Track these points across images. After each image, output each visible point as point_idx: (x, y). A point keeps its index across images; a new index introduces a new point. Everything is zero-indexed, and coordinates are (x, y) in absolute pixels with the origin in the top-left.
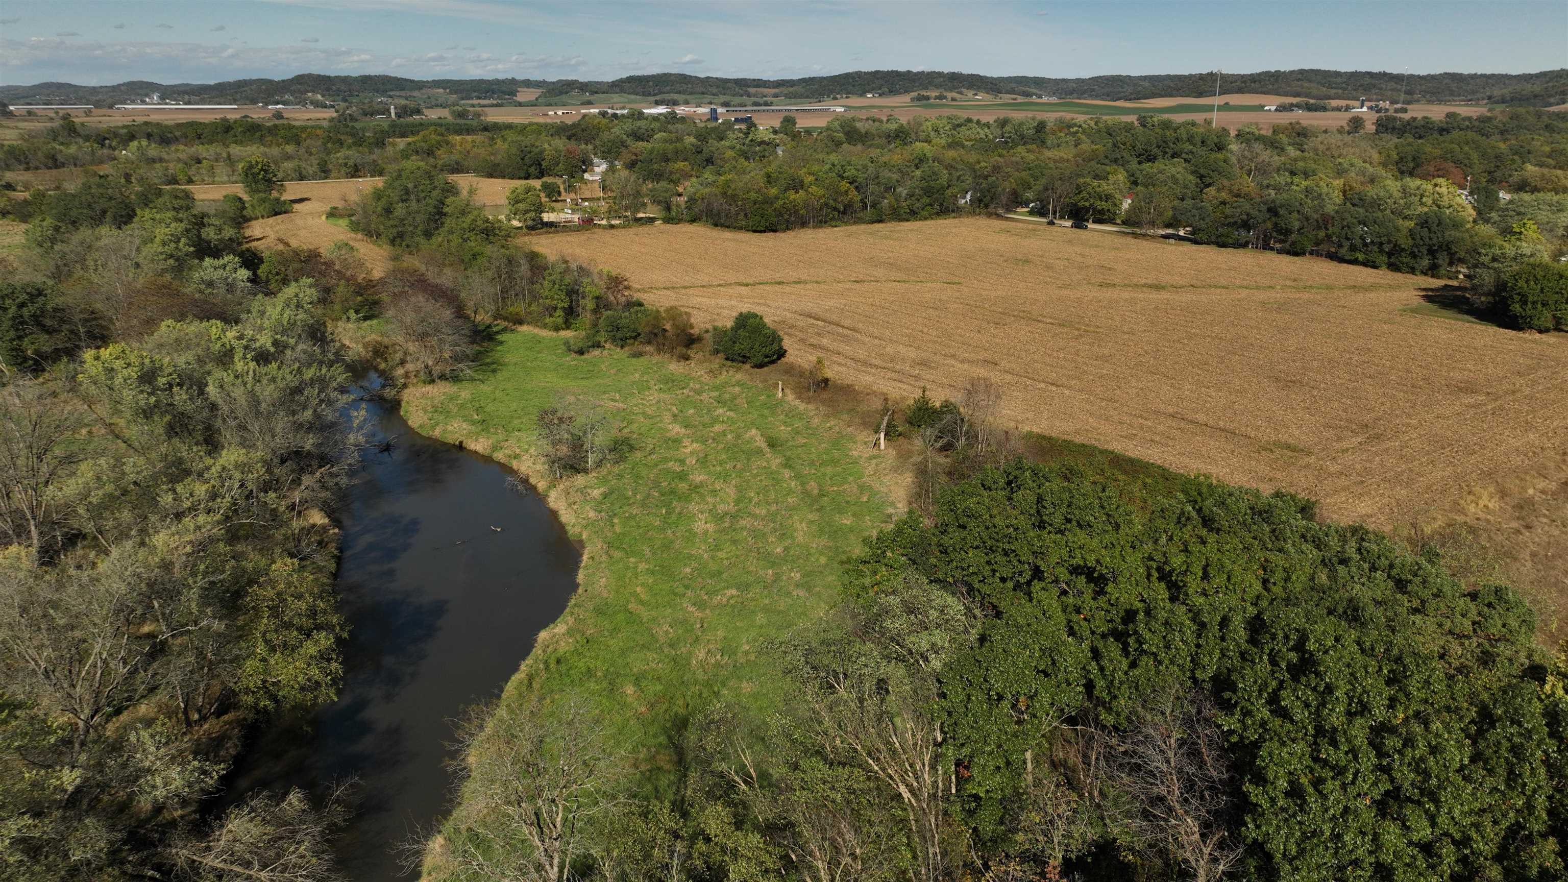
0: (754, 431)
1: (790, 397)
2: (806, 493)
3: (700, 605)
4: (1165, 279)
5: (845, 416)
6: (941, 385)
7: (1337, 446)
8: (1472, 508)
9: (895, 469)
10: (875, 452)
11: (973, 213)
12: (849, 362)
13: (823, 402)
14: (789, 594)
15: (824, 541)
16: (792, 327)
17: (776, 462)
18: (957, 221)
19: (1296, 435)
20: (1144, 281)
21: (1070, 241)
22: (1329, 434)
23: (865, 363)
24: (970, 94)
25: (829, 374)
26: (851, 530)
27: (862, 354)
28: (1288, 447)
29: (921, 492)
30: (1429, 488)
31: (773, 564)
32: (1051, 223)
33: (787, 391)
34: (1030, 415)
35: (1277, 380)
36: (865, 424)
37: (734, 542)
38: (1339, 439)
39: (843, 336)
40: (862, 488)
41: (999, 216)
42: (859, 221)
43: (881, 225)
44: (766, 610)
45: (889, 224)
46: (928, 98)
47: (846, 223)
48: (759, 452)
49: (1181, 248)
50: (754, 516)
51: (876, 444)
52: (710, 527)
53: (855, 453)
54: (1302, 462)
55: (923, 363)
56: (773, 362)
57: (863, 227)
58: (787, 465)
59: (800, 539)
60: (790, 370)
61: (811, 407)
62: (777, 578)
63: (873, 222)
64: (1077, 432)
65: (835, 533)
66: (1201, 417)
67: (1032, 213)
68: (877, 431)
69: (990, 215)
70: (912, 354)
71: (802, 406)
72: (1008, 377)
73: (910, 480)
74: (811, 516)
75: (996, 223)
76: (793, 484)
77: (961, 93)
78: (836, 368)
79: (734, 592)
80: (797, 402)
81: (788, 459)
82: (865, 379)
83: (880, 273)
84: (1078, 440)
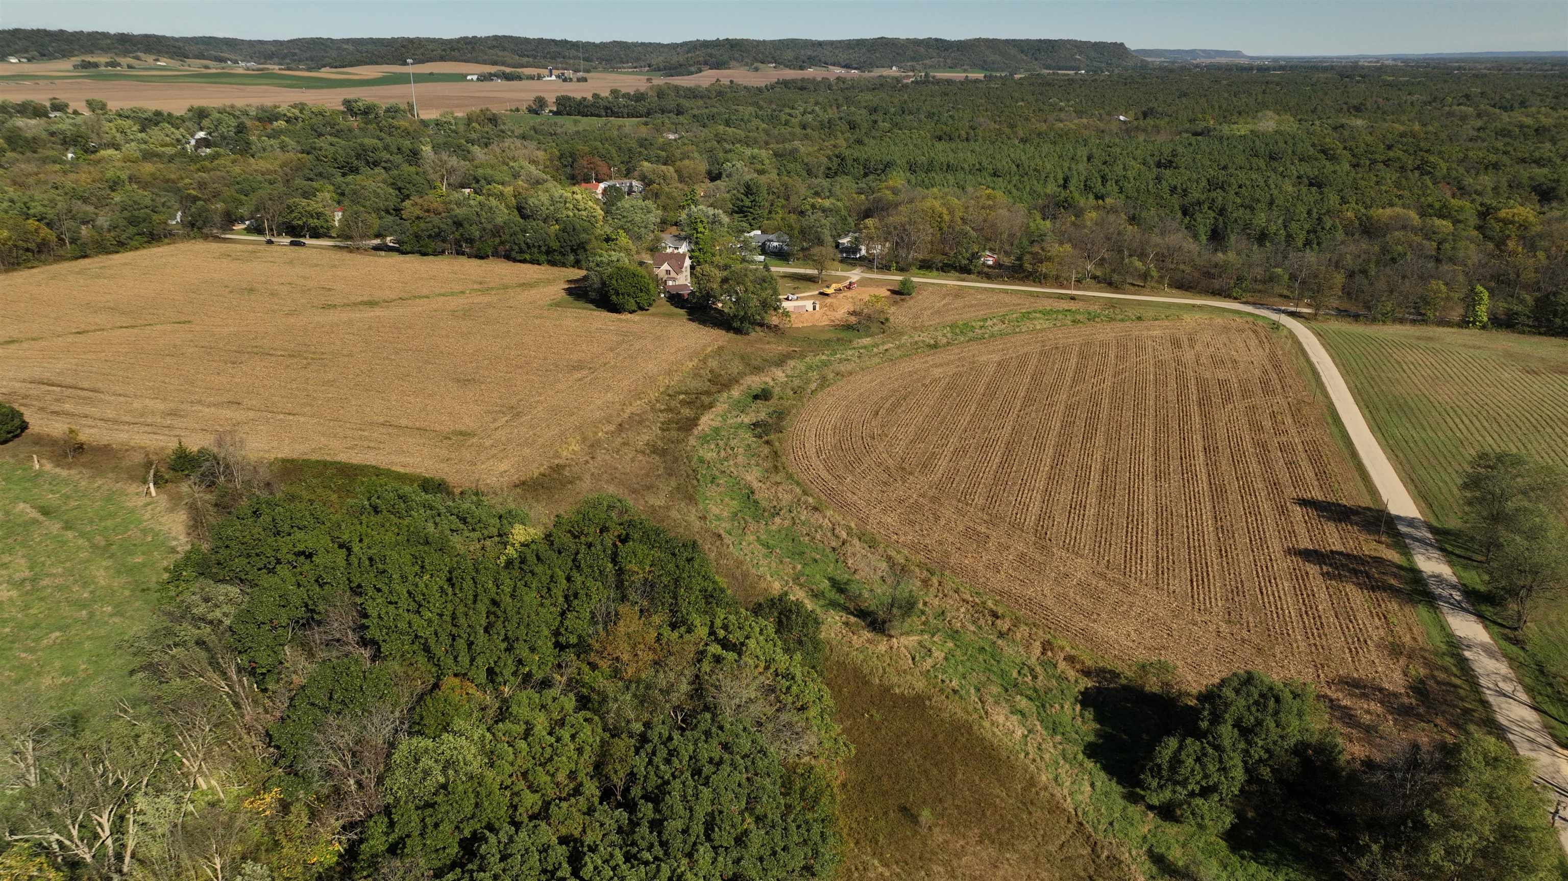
0: (22, 505)
1: (49, 467)
2: (95, 547)
3: (32, 651)
4: (378, 295)
5: (110, 475)
6: (194, 430)
7: (492, 426)
8: (565, 453)
9: (171, 510)
10: (148, 499)
11: (187, 237)
12: (99, 423)
13: (84, 465)
14: (106, 623)
15: (123, 579)
16: (25, 397)
17: (55, 527)
18: (172, 247)
19: (468, 423)
20: (360, 299)
21: (291, 262)
22: (489, 418)
23: (115, 422)
24: (150, 59)
25: (82, 438)
26: (144, 565)
27: (110, 414)
28: (461, 433)
29: (196, 523)
30: (543, 446)
31: (84, 607)
32: (270, 242)
33: (44, 461)
34: (275, 444)
35: (459, 381)
36: (132, 478)
37: (42, 599)
38: (495, 420)
39: (85, 398)
40: (145, 532)
41: (217, 239)
42: (60, 259)
43: (87, 261)
44: (89, 638)
45: (96, 259)
46: (96, 65)
47: (45, 263)
48: (35, 521)
49: (390, 260)
50: (54, 575)
51: (148, 493)
52: (14, 593)
53: (130, 505)
54: (469, 443)
55: (173, 413)
56: (17, 436)
57: (66, 266)
58: (68, 526)
59: (102, 583)
60: (40, 441)
61: (73, 472)
62: (91, 615)
63: (77, 258)
64: (313, 451)
65: (131, 570)
66: (404, 422)
67: (248, 230)
68: (145, 482)
69: (206, 237)
70: (161, 406)
71: (64, 473)
72: (251, 414)
73: (185, 517)
74: (104, 563)
75: (214, 247)
76: (80, 541)
77: (138, 58)
78: (88, 431)
79: (58, 634)
80: (58, 470)
81: (67, 522)
82: (119, 437)
83: (101, 319)
84: (314, 457)
